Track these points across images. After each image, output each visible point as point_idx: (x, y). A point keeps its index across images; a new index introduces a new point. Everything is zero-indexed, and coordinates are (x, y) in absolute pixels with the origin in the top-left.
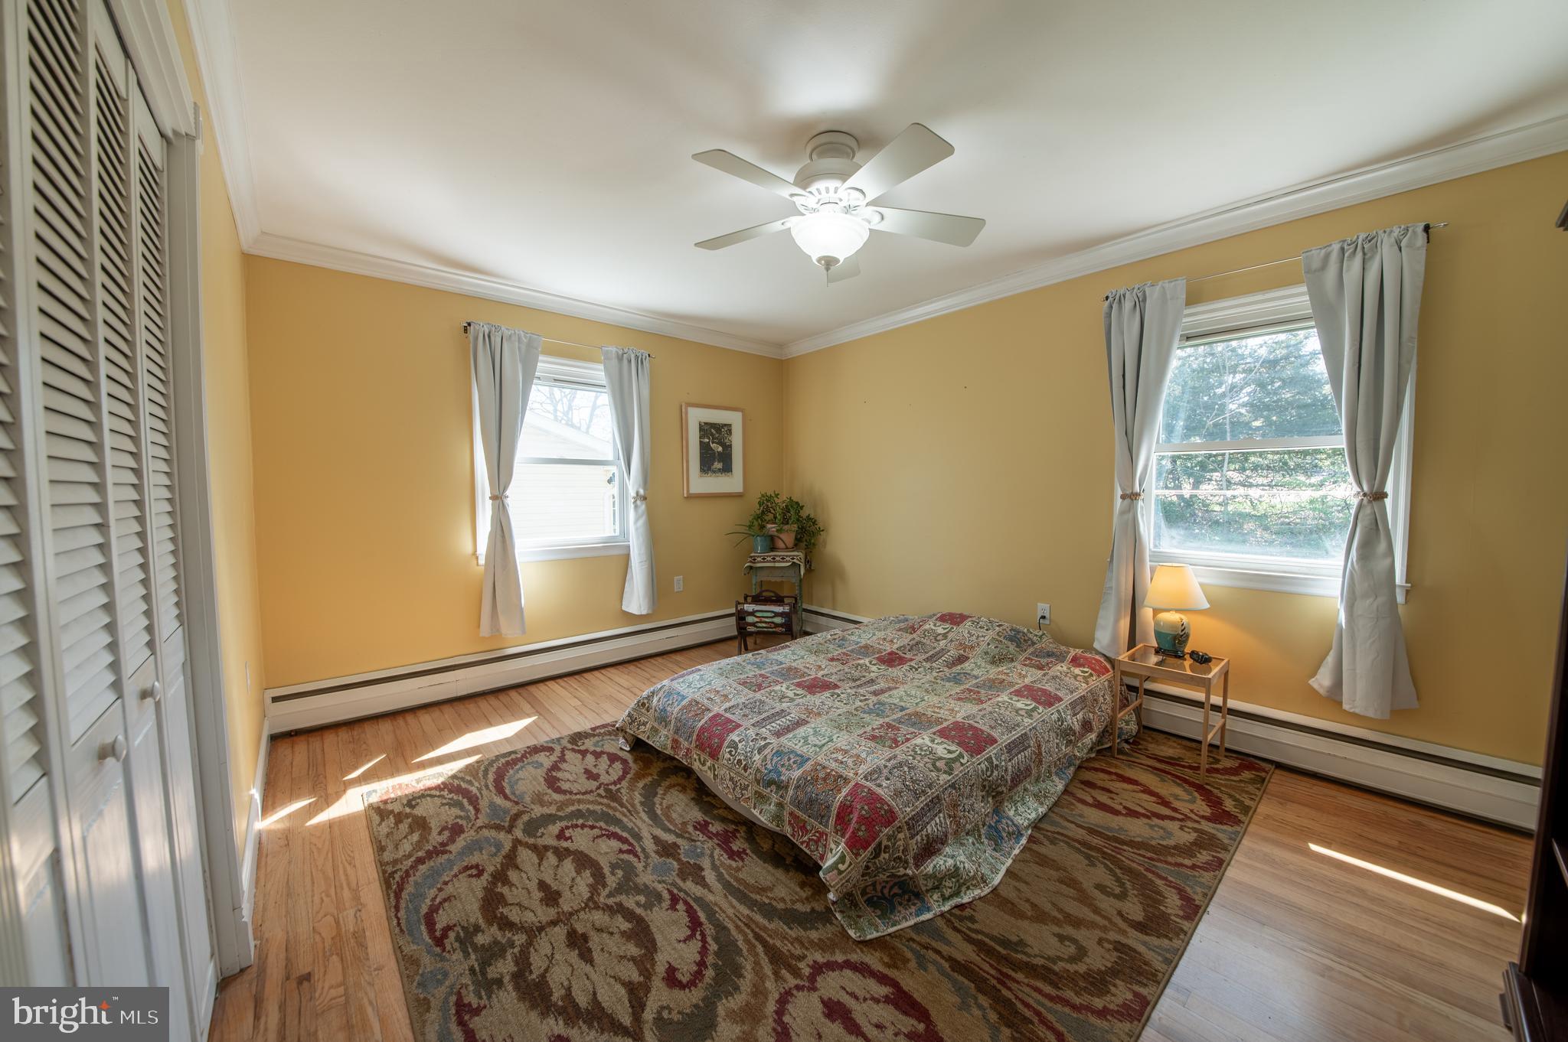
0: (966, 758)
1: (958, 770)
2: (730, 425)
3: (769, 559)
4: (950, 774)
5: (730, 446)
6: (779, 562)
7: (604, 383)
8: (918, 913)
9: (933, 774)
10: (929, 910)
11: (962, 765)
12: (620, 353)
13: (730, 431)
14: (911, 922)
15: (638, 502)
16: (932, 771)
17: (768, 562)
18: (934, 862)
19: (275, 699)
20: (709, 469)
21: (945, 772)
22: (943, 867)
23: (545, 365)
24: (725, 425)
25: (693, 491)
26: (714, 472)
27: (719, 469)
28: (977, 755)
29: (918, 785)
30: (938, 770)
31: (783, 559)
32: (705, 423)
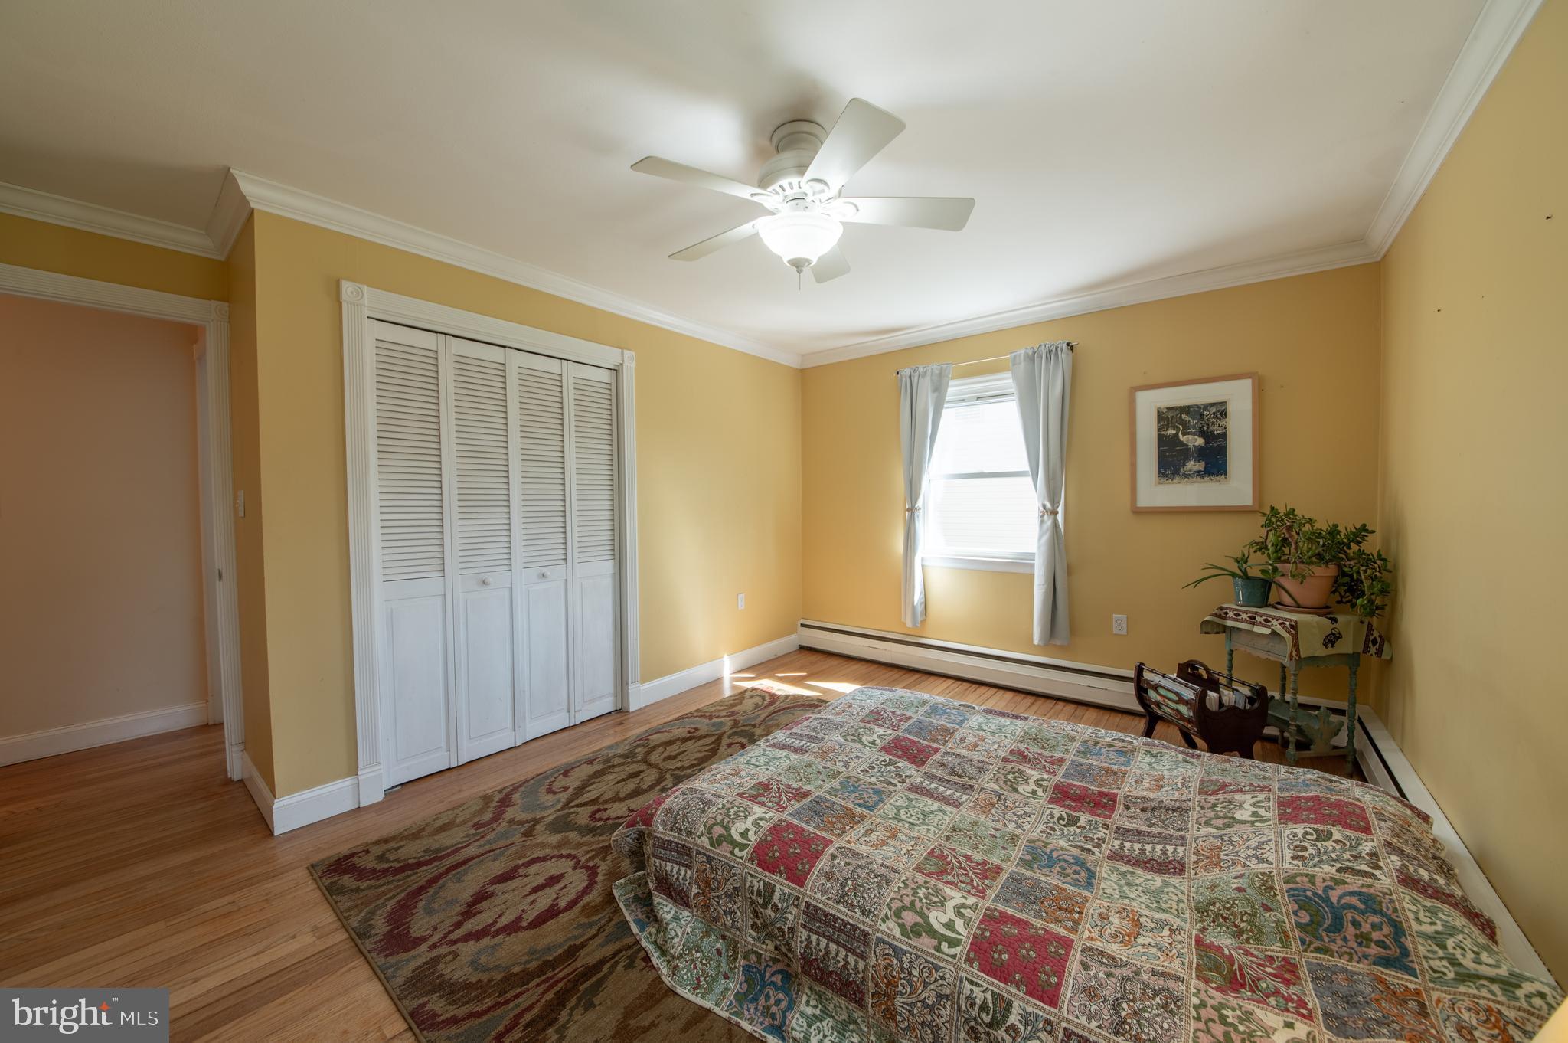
0: (744, 853)
1: (723, 851)
2: (1224, 403)
3: (1244, 616)
4: (712, 845)
5: (1224, 436)
6: (1260, 624)
7: (1013, 390)
8: (638, 922)
9: (702, 829)
10: (642, 930)
11: (732, 853)
12: (1030, 352)
13: (1225, 414)
14: (629, 918)
15: (1046, 517)
16: (705, 826)
17: (1242, 621)
18: (665, 903)
19: (802, 625)
20: (1176, 472)
21: (710, 839)
22: (661, 912)
23: (954, 389)
24: (1212, 405)
25: (1143, 501)
26: (1186, 476)
27: (1199, 472)
28: (759, 865)
29: (684, 821)
30: (709, 832)
31: (1267, 621)
32: (1169, 409)
